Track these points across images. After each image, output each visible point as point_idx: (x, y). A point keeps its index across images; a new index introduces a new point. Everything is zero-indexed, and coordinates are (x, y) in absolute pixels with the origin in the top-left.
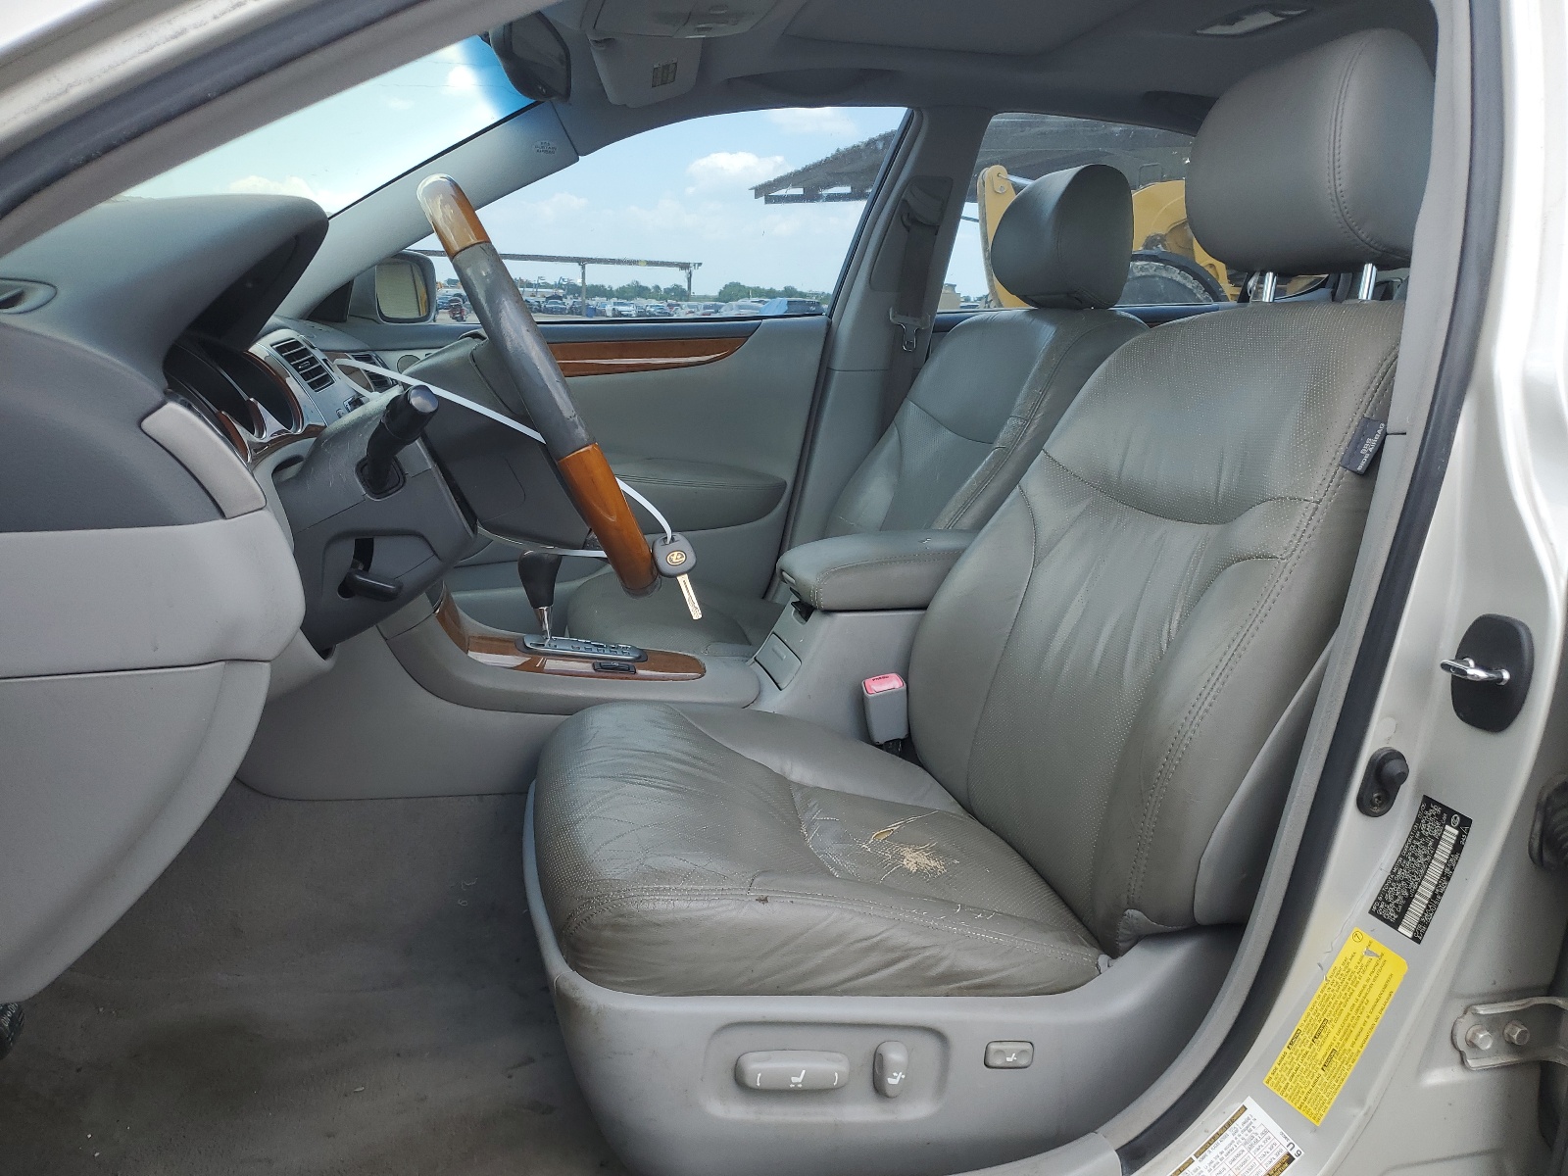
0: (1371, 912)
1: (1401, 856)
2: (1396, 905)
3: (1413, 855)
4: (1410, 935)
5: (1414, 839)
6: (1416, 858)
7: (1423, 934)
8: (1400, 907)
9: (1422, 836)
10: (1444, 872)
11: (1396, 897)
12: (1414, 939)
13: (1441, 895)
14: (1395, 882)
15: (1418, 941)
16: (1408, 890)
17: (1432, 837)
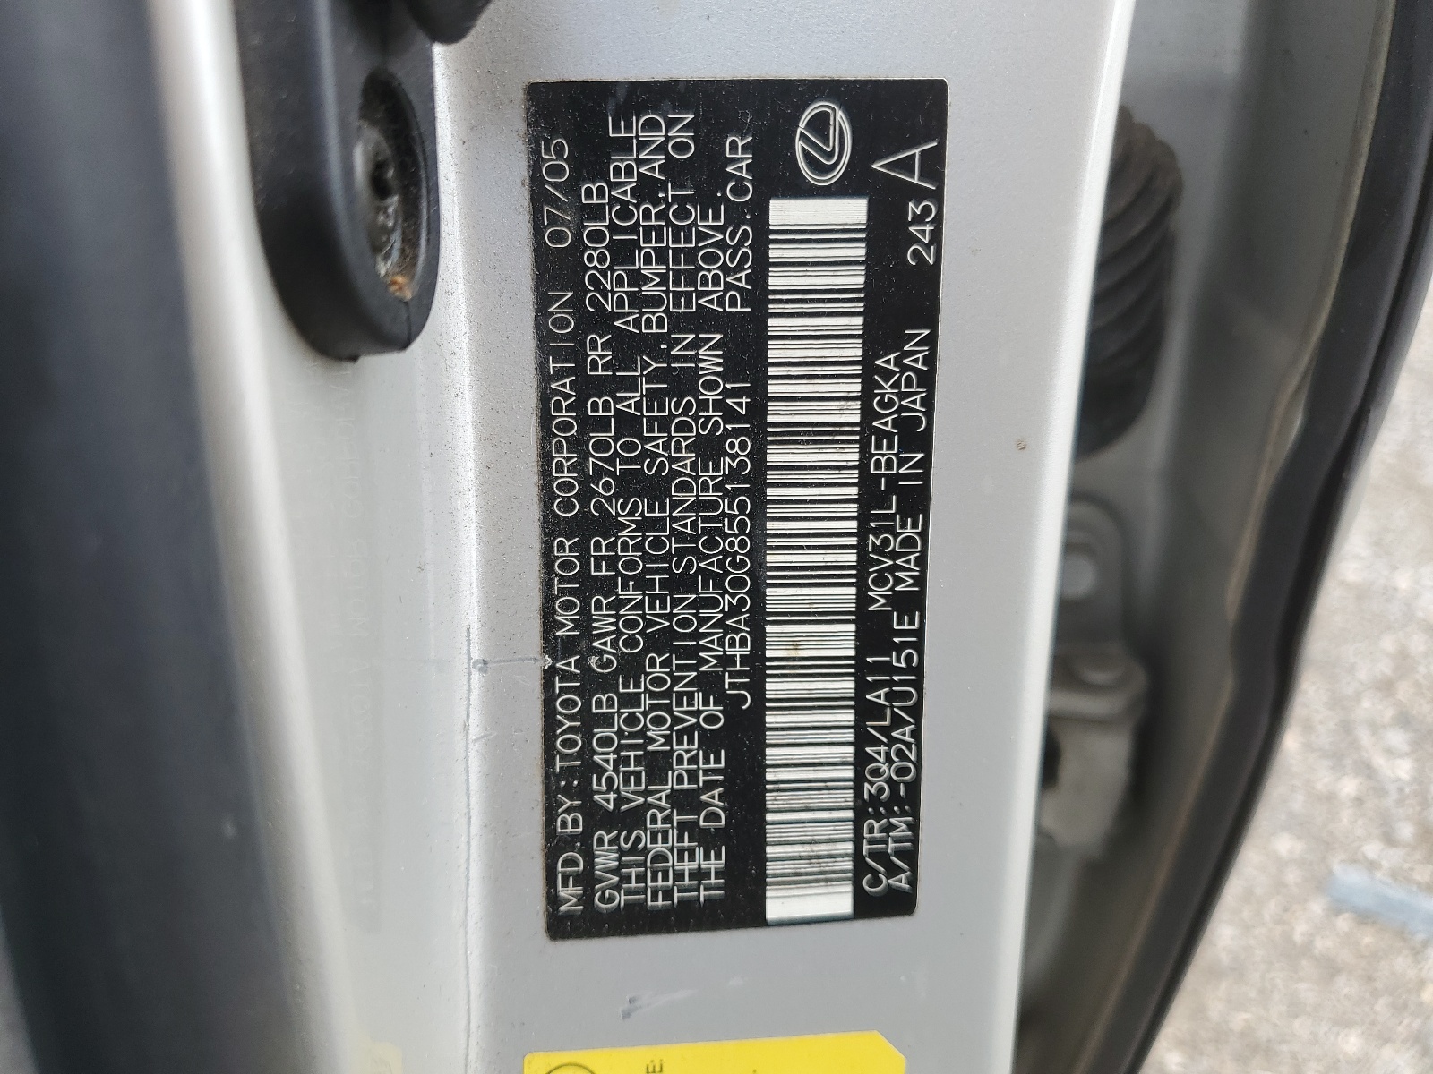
0: (560, 926)
1: (551, 527)
2: (685, 801)
3: (629, 485)
4: (840, 900)
5: (587, 387)
6: (656, 488)
7: (911, 856)
8: (714, 798)
9: (627, 347)
10: (867, 481)
11: (657, 766)
12: (866, 907)
13: (913, 603)
14: (607, 684)
15: (901, 903)
16: (709, 684)
17: (702, 321)
